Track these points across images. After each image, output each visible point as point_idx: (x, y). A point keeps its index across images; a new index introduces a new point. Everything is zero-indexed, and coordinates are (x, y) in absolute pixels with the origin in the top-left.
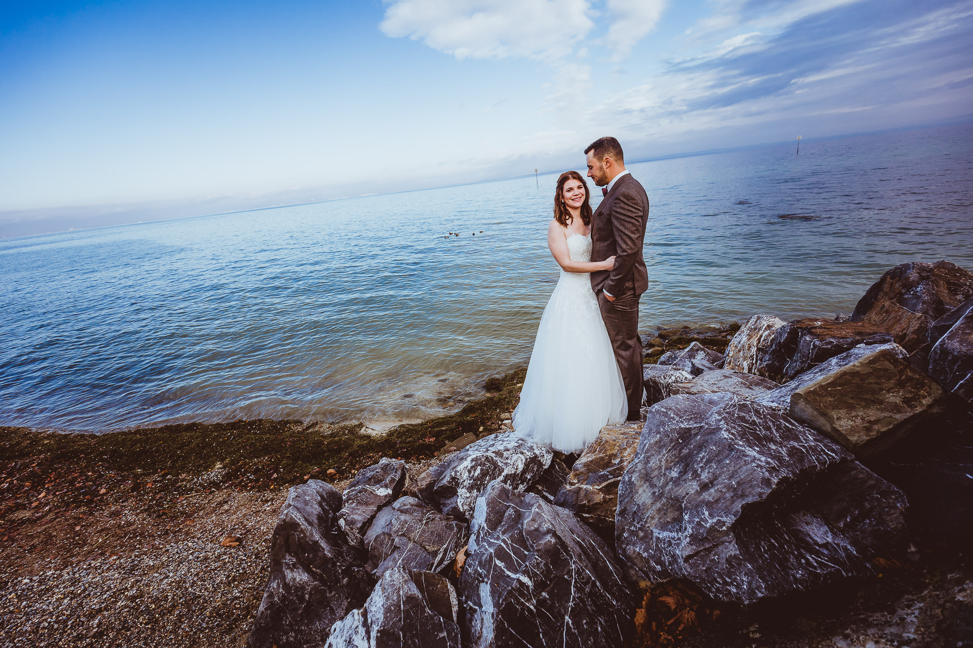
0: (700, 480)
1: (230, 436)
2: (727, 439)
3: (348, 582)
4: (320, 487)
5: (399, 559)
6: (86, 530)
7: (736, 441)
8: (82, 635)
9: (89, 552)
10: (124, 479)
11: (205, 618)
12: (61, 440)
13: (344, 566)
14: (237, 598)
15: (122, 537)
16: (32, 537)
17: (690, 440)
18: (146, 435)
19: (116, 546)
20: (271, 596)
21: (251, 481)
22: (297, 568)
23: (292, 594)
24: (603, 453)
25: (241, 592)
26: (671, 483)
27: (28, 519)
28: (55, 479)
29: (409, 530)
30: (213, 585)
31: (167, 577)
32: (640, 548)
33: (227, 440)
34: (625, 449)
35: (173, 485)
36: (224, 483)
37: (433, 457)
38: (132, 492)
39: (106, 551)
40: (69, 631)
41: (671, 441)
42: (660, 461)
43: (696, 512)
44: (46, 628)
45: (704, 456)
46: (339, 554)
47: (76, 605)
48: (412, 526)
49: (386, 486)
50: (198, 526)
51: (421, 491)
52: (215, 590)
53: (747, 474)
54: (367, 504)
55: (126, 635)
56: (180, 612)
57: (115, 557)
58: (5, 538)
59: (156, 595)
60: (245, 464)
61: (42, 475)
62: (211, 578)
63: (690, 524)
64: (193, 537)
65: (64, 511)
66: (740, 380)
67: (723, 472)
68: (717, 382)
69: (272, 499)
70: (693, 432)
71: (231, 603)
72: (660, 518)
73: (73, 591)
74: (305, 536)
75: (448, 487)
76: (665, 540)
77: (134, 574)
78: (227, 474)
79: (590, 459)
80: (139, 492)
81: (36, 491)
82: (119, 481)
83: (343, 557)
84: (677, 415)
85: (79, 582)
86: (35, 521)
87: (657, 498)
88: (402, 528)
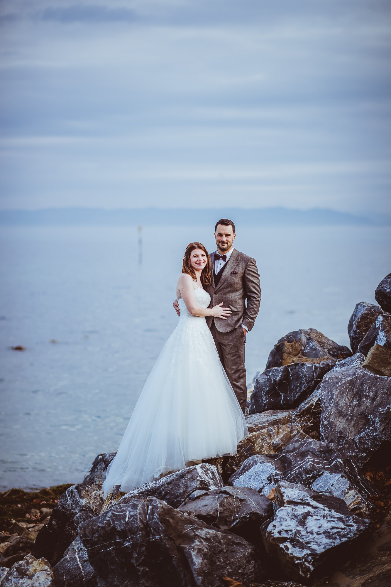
0: (370, 398)
17: (355, 384)
26: (355, 408)
41: (346, 389)
42: (345, 401)
63: (375, 418)
72: (355, 430)
76: (364, 436)
87: (350, 421)
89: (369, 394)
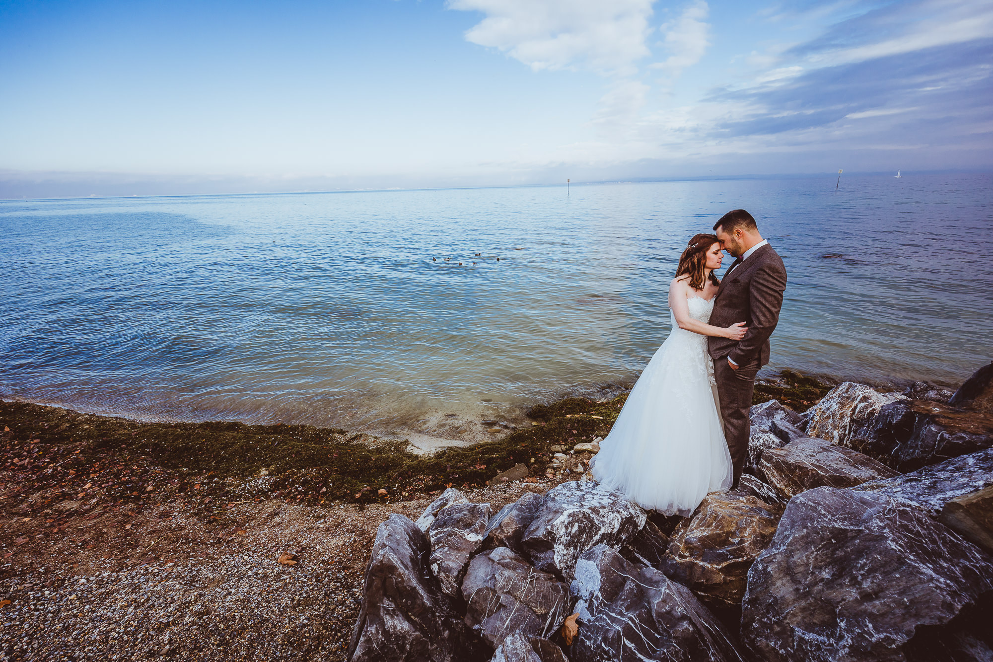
0: (861, 588)
1: (274, 441)
2: (895, 551)
3: (449, 635)
4: (405, 523)
5: (507, 619)
6: (137, 529)
7: (906, 554)
8: (154, 651)
9: (143, 555)
10: (170, 478)
11: (278, 645)
12: (99, 426)
13: (443, 617)
14: (305, 625)
15: (174, 542)
16: (82, 531)
17: (846, 542)
18: (186, 429)
19: (169, 552)
20: (369, 641)
21: (300, 492)
22: (397, 615)
23: (392, 643)
24: (720, 530)
25: (308, 619)
26: (821, 584)
27: (76, 511)
28: (100, 470)
29: (514, 587)
30: (279, 608)
31: (230, 593)
32: (776, 644)
33: (272, 444)
34: (745, 528)
35: (221, 489)
36: (273, 491)
37: (485, 486)
38: (180, 492)
39: (160, 556)
40: (140, 645)
41: (822, 539)
42: (808, 558)
43: (856, 621)
44: (116, 639)
45: (865, 564)
46: (435, 602)
47: (142, 616)
48: (516, 584)
49: (476, 532)
50: (251, 538)
51: (508, 538)
52: (282, 614)
53: (922, 593)
54: (458, 549)
55: (200, 655)
56: (251, 636)
57: (171, 564)
58: (56, 530)
59: (223, 614)
60: (293, 474)
61: (86, 464)
62: (275, 600)
63: (848, 632)
64: (248, 550)
65: (113, 506)
66: (843, 456)
67: (892, 586)
68: (815, 454)
69: (325, 516)
70: (849, 534)
71: (301, 630)
72: (804, 618)
73: (136, 599)
74: (403, 581)
75: (542, 541)
76: (811, 642)
77: (194, 586)
78: (275, 483)
79: (705, 534)
80: (186, 493)
81: (80, 480)
82: (165, 479)
83: (440, 607)
84: (828, 512)
85: (140, 589)
86: (83, 514)
87: (801, 596)
88: (507, 585)
89: (862, 580)
